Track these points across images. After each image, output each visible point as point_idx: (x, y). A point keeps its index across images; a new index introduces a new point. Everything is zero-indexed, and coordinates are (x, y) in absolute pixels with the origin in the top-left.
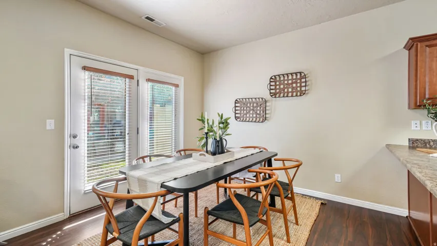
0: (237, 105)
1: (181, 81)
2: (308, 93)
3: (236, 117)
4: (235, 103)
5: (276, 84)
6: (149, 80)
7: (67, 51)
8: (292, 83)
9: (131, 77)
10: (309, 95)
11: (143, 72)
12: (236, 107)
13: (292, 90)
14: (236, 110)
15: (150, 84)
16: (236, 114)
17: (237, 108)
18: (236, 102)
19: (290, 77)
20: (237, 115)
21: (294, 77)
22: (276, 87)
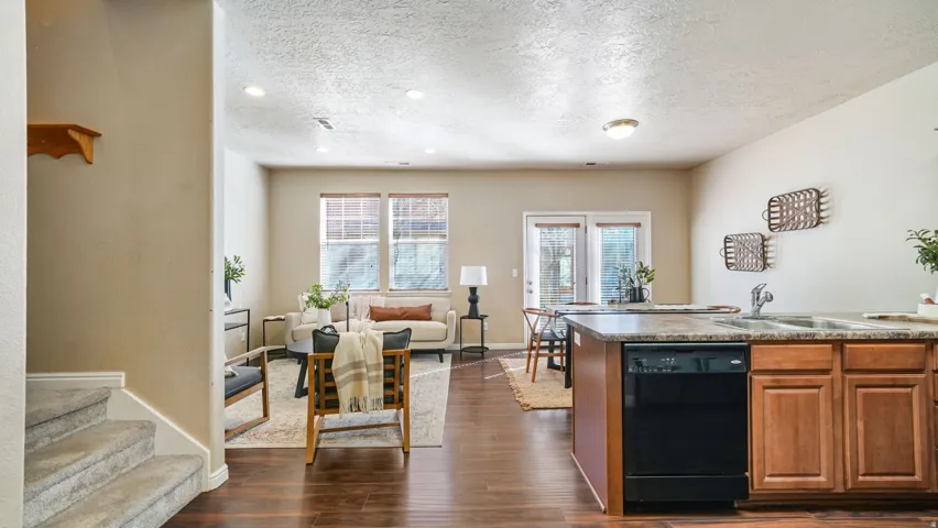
0: (728, 245)
1: (646, 218)
2: (827, 222)
3: (727, 264)
4: (726, 242)
5: (781, 208)
6: (598, 225)
7: (525, 214)
8: (805, 207)
9: (577, 226)
10: (830, 225)
11: (593, 216)
12: (726, 248)
13: (805, 218)
14: (726, 253)
15: (600, 229)
16: (727, 258)
17: (728, 250)
18: (727, 240)
19: (802, 197)
20: (729, 261)
21: (808, 196)
22: (782, 215)
